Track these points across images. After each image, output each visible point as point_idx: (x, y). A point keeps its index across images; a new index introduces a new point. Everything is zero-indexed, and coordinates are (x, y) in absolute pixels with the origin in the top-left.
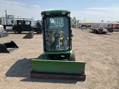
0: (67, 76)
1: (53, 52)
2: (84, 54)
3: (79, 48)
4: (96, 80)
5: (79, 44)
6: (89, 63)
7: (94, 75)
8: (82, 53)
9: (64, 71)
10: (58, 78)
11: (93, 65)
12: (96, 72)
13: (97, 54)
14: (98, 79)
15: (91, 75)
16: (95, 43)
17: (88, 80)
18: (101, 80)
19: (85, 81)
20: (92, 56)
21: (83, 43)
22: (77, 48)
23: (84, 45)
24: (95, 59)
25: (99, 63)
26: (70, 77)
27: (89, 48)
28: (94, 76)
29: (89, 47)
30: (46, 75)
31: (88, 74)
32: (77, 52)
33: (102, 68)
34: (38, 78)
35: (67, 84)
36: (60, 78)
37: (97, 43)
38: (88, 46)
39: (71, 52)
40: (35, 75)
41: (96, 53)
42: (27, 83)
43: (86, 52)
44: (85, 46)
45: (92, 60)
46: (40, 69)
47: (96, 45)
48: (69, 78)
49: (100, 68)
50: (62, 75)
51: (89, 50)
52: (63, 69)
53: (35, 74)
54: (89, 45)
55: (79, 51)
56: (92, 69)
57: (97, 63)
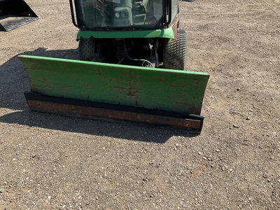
0: (139, 117)
1: (104, 29)
2: (226, 40)
3: (215, 22)
4: (239, 135)
5: (219, 9)
6: (231, 72)
7: (237, 118)
8: (220, 38)
9: (130, 100)
10: (112, 120)
11: (244, 81)
12: (248, 106)
13: (267, 42)
14: (249, 131)
15: (227, 114)
16: (269, 9)
17: (212, 132)
18: (255, 137)
19: (198, 137)
20: (248, 49)
21: (232, 8)
22: (209, 22)
23: (235, 12)
24: (255, 58)
25: (265, 73)
26: (151, 118)
27: (247, 25)
28: (237, 120)
29: (248, 21)
30: (73, 107)
31: (217, 109)
32: (205, 34)
33: (271, 91)
34: (50, 114)
35: (136, 143)
36: (118, 120)
37: (275, 9)
38: (244, 16)
39: (169, 32)
40: (40, 104)
41: (265, 40)
42: (13, 128)
43: (234, 36)
44: (237, 16)
45: (245, 64)
46: (54, 86)
47: (270, 15)
48: (146, 123)
49: (264, 91)
50: (124, 113)
51: (243, 30)
52: (130, 94)
53: (38, 102)
54: (250, 15)
55: (211, 31)
56: (237, 95)
57: (259, 74)
